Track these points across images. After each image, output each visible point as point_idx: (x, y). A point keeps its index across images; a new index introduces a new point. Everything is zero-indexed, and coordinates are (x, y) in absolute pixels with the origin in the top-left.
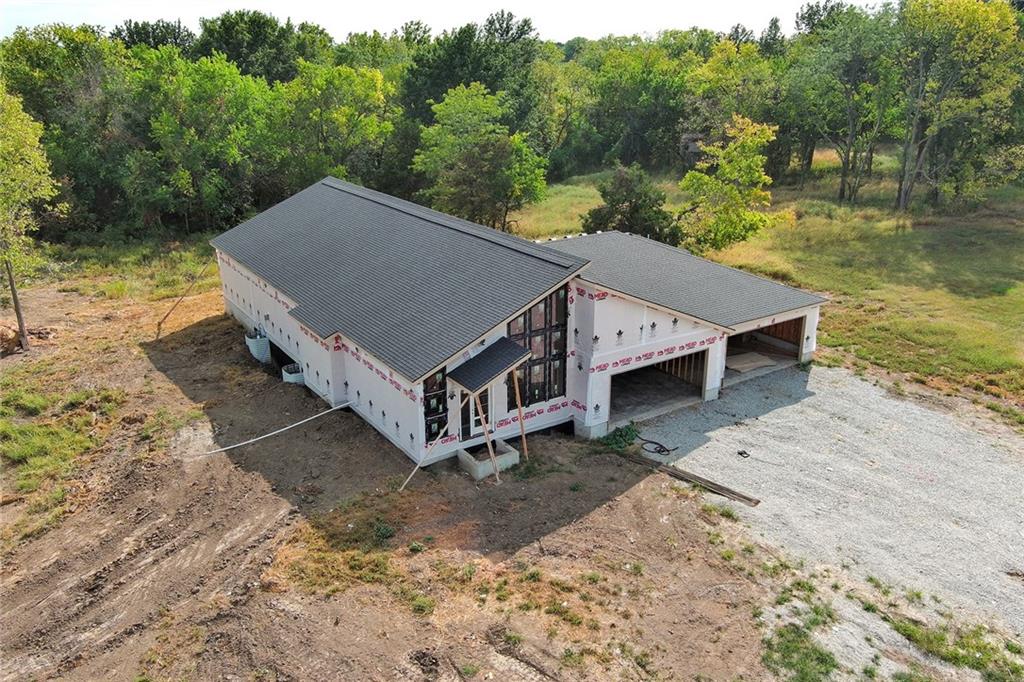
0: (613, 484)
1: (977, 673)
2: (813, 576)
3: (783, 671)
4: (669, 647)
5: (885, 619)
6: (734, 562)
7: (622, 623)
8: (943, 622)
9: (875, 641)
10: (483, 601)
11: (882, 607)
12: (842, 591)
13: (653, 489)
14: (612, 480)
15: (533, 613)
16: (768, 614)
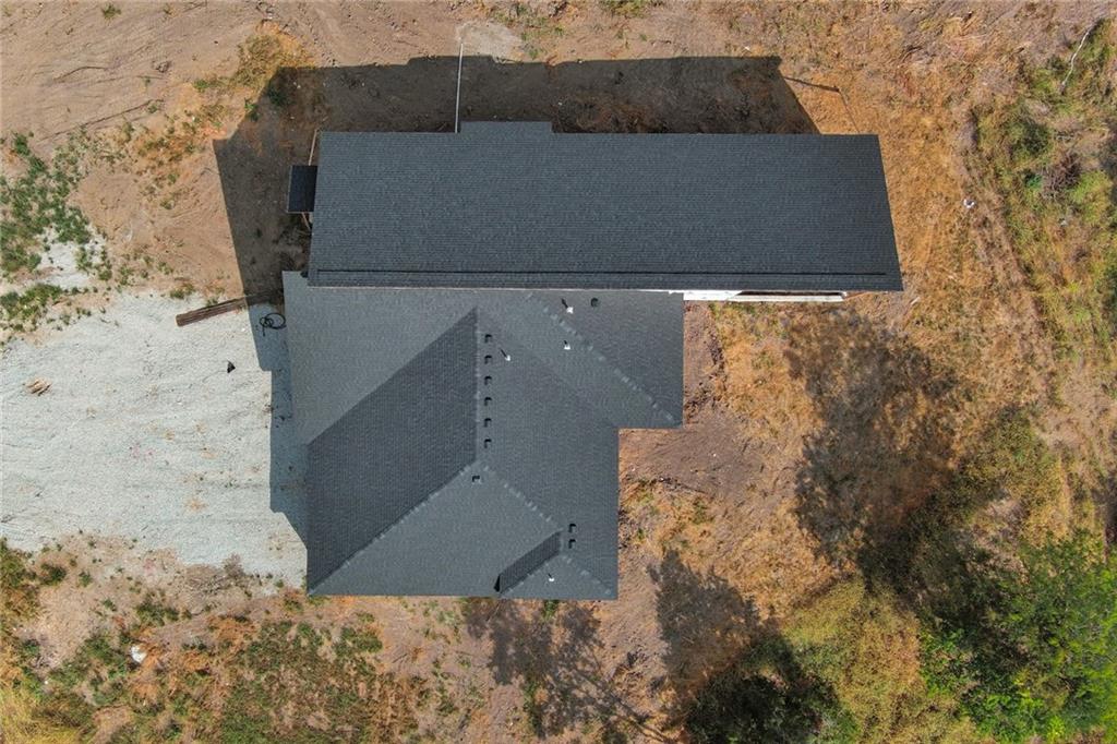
0: (250, 259)
1: (20, 295)
2: (109, 289)
3: (70, 213)
4: (111, 177)
5: (66, 291)
6: (142, 260)
7: (136, 168)
8: (49, 316)
9: (58, 272)
10: (189, 115)
11: (72, 298)
12: (92, 290)
13: (229, 277)
14: (254, 262)
15: (165, 131)
16: (102, 242)
